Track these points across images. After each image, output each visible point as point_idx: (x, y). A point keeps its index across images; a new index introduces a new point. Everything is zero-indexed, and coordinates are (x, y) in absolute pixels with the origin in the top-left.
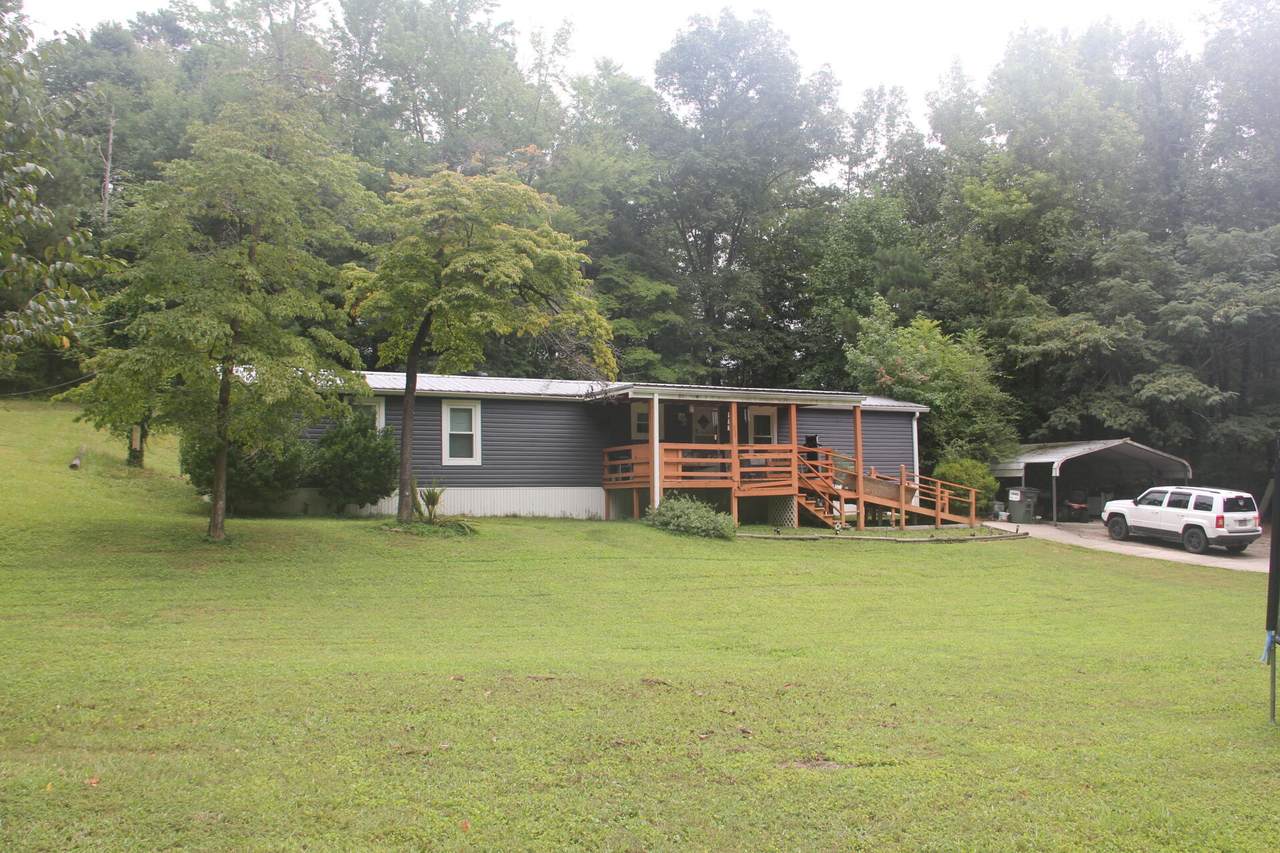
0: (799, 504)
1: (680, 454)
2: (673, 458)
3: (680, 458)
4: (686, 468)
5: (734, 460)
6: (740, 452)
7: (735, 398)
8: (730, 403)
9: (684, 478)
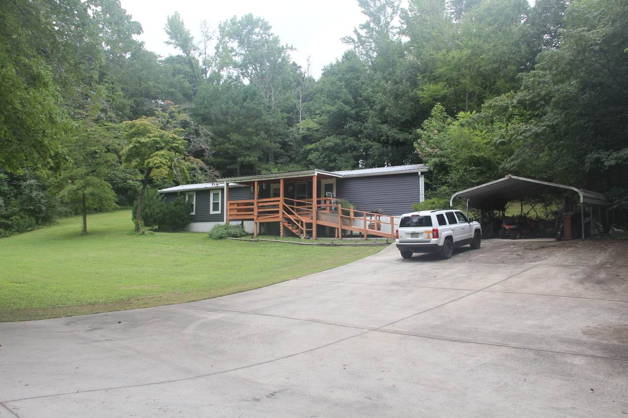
0: (284, 226)
1: (236, 205)
2: (233, 207)
3: (235, 207)
4: (239, 210)
5: (255, 207)
6: (258, 202)
7: (256, 179)
8: (255, 181)
9: (236, 215)
